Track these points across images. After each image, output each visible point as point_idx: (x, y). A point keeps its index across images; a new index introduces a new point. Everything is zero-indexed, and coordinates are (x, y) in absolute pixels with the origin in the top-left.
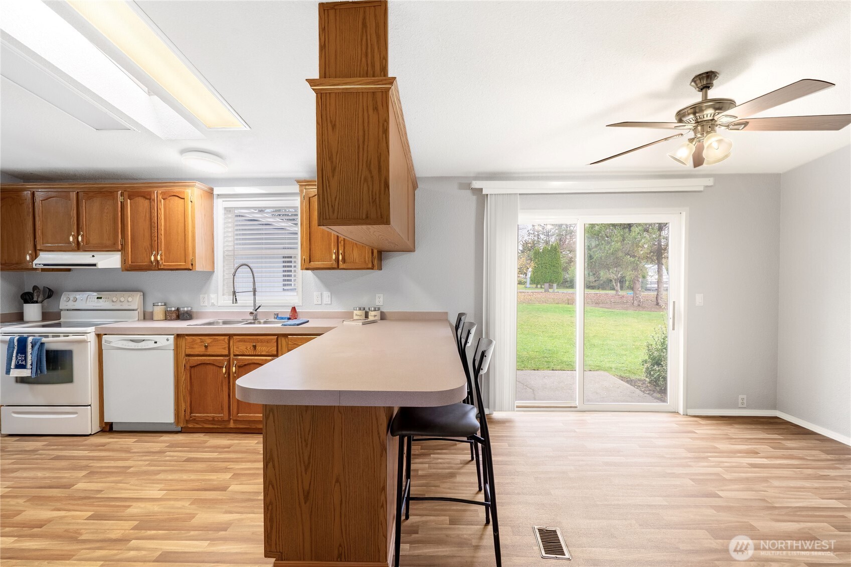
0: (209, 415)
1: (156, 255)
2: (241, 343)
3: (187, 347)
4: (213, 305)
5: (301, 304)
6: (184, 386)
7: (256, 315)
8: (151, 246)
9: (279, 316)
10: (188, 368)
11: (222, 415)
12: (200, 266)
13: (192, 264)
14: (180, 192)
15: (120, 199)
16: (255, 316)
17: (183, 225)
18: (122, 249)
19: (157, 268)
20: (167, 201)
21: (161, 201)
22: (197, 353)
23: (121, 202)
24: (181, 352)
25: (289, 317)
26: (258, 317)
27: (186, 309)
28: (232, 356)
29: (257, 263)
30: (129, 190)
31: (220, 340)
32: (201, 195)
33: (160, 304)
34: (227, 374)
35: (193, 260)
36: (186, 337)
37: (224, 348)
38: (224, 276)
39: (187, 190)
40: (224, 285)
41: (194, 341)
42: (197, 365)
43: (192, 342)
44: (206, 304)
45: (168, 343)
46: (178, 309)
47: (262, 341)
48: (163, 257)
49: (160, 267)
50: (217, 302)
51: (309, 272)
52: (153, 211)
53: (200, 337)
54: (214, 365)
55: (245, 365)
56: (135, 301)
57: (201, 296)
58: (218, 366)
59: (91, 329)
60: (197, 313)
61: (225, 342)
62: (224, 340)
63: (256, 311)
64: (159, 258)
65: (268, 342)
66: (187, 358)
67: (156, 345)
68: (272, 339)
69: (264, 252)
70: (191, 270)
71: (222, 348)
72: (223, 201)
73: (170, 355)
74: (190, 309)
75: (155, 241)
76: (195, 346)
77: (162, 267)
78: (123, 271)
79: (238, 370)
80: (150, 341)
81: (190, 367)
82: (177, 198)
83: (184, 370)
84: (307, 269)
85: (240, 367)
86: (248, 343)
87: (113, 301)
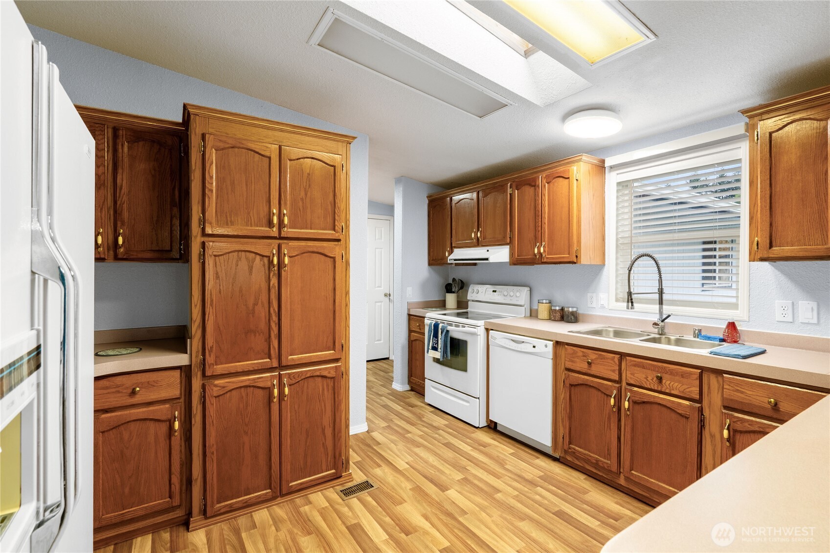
0: (592, 455)
1: (540, 246)
2: (638, 369)
3: (566, 359)
4: (603, 307)
5: (746, 318)
6: (563, 406)
7: (663, 328)
8: (536, 237)
9: (703, 333)
10: (568, 385)
11: (609, 462)
12: (586, 258)
13: (577, 257)
14: (564, 171)
15: (509, 191)
16: (661, 329)
17: (567, 209)
18: (510, 242)
19: (540, 262)
20: (551, 184)
21: (545, 186)
22: (578, 369)
23: (510, 194)
24: (560, 363)
25: (722, 337)
26: (666, 331)
27: (570, 310)
28: (624, 384)
29: (666, 252)
30: (517, 180)
31: (607, 359)
32: (589, 170)
33: (544, 301)
34: (616, 407)
35: (578, 251)
36: (566, 346)
37: (614, 371)
38: (617, 270)
39: (572, 167)
40: (617, 282)
41: (575, 353)
42: (578, 385)
43: (572, 354)
44: (594, 305)
45: (546, 350)
46: (562, 309)
47: (672, 373)
48: (546, 249)
49: (543, 261)
50: (608, 304)
51: (766, 264)
52: (538, 198)
53: (582, 350)
54: (599, 390)
55: (644, 402)
56: (521, 295)
57: (589, 295)
58: (605, 394)
59: (481, 323)
60: (583, 315)
61: (614, 362)
62: (613, 359)
63: (663, 321)
64: (542, 250)
65: (682, 376)
66: (566, 372)
67: (534, 350)
68: (691, 374)
69: (677, 236)
70: (575, 263)
71: (611, 370)
72: (618, 174)
73: (549, 364)
74: (575, 309)
75: (539, 231)
76: (575, 359)
77: (545, 260)
78: (510, 265)
79: (633, 407)
80: (529, 344)
81: (570, 384)
82: (561, 179)
83: (564, 387)
84: (762, 259)
85: (635, 403)
86: (649, 372)
87: (504, 295)
